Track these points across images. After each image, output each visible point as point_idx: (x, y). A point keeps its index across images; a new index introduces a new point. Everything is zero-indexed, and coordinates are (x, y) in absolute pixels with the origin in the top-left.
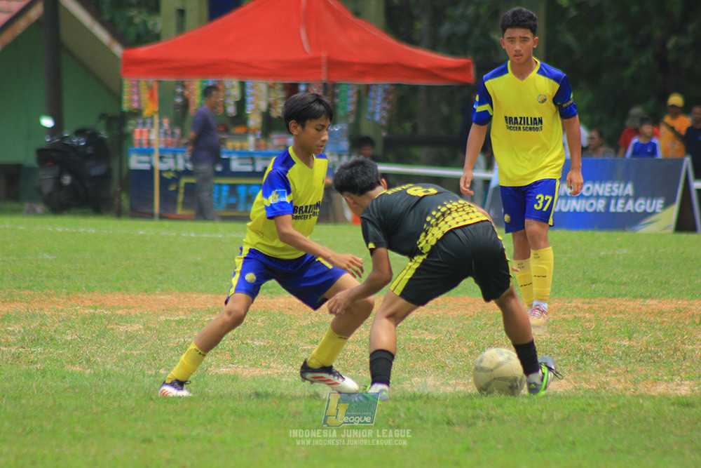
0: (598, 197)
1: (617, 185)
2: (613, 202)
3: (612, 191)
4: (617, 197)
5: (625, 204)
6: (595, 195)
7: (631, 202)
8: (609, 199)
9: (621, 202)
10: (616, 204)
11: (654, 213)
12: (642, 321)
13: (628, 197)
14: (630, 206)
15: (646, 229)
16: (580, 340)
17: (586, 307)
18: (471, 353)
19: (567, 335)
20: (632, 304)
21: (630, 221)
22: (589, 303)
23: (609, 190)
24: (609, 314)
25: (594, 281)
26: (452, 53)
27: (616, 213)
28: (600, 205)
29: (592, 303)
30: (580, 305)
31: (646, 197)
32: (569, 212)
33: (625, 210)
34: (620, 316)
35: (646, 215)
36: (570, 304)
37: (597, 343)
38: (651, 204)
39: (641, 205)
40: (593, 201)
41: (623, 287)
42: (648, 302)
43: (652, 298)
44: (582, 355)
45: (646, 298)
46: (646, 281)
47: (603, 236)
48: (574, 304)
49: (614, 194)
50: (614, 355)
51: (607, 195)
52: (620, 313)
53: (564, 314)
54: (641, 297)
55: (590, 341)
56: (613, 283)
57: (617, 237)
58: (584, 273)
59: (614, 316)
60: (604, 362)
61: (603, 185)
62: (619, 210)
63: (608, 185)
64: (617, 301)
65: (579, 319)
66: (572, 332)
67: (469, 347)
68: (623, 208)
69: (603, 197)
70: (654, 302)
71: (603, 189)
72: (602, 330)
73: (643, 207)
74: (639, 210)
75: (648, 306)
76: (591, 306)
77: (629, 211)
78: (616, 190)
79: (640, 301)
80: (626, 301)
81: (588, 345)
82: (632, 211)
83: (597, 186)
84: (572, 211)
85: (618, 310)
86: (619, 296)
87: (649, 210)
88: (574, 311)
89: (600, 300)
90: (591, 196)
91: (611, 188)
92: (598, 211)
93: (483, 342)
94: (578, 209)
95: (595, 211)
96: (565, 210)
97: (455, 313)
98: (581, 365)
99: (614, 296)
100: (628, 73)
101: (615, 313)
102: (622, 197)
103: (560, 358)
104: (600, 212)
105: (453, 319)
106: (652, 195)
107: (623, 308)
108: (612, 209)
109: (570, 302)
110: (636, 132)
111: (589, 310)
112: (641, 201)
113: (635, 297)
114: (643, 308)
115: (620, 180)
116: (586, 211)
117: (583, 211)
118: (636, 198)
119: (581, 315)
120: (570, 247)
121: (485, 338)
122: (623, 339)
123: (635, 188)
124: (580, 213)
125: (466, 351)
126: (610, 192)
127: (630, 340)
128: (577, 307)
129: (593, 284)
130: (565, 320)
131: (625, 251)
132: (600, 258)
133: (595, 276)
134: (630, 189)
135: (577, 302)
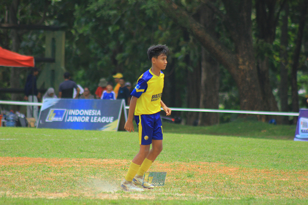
0: (86, 116)
1: (93, 111)
2: (92, 118)
3: (92, 113)
4: (94, 116)
5: (97, 119)
6: (85, 115)
7: (100, 118)
8: (90, 116)
9: (95, 118)
10: (93, 119)
11: (109, 123)
12: (100, 168)
13: (98, 116)
14: (99, 120)
15: (105, 130)
16: (73, 176)
17: (77, 162)
18: (27, 181)
19: (68, 174)
20: (97, 161)
21: (99, 126)
22: (79, 160)
23: (91, 113)
24: (87, 165)
25: (82, 151)
26: (26, 54)
27: (93, 123)
28: (87, 119)
29: (80, 160)
30: (75, 161)
31: (106, 116)
32: (74, 122)
33: (97, 122)
34: (91, 166)
35: (106, 123)
36: (70, 161)
37: (81, 177)
38: (108, 119)
39: (104, 120)
40: (84, 117)
41: (94, 154)
42: (104, 160)
43: (106, 159)
44: (74, 182)
45: (103, 158)
46: (104, 151)
47: (87, 132)
48: (72, 161)
49: (93, 115)
50: (87, 182)
51: (90, 115)
52: (92, 164)
53: (68, 165)
54: (101, 158)
55: (78, 177)
56: (90, 152)
57: (93, 132)
58: (78, 147)
59: (89, 166)
60: (83, 185)
61: (88, 111)
62: (95, 121)
63: (90, 111)
64: (91, 160)
65: (74, 167)
66: (71, 173)
67: (26, 179)
68: (96, 121)
69: (88, 116)
70: (106, 160)
71: (88, 112)
72: (83, 172)
73: (105, 120)
74: (103, 122)
75: (103, 162)
76: (79, 161)
77: (99, 122)
78: (93, 113)
79: (100, 160)
80: (94, 160)
81: (77, 178)
82: (100, 122)
83: (86, 111)
84: (75, 121)
85: (91, 163)
86: (92, 157)
87: (107, 122)
88: (72, 164)
89: (84, 159)
90: (83, 115)
91: (91, 112)
92: (86, 122)
93: (32, 177)
94: (78, 121)
95: (85, 122)
96: (72, 121)
97: (21, 164)
98: (73, 186)
99: (90, 158)
100: (99, 63)
101: (89, 165)
102: (96, 116)
103: (64, 184)
104: (87, 122)
105: (20, 166)
106: (108, 115)
107: (93, 162)
108: (92, 121)
109: (71, 160)
110: (105, 88)
111: (79, 164)
112: (104, 118)
113: (98, 158)
114: (102, 163)
115: (95, 109)
116: (81, 122)
117: (80, 122)
118: (101, 116)
119: (75, 165)
120: (73, 137)
121: (33, 175)
122: (92, 176)
123: (101, 112)
124: (78, 122)
125: (24, 180)
126: (91, 114)
127: (94, 176)
128: (74, 162)
129: (81, 152)
130: (68, 167)
131: (96, 139)
132: (85, 141)
133: (82, 149)
134: (99, 113)
135: (74, 160)
